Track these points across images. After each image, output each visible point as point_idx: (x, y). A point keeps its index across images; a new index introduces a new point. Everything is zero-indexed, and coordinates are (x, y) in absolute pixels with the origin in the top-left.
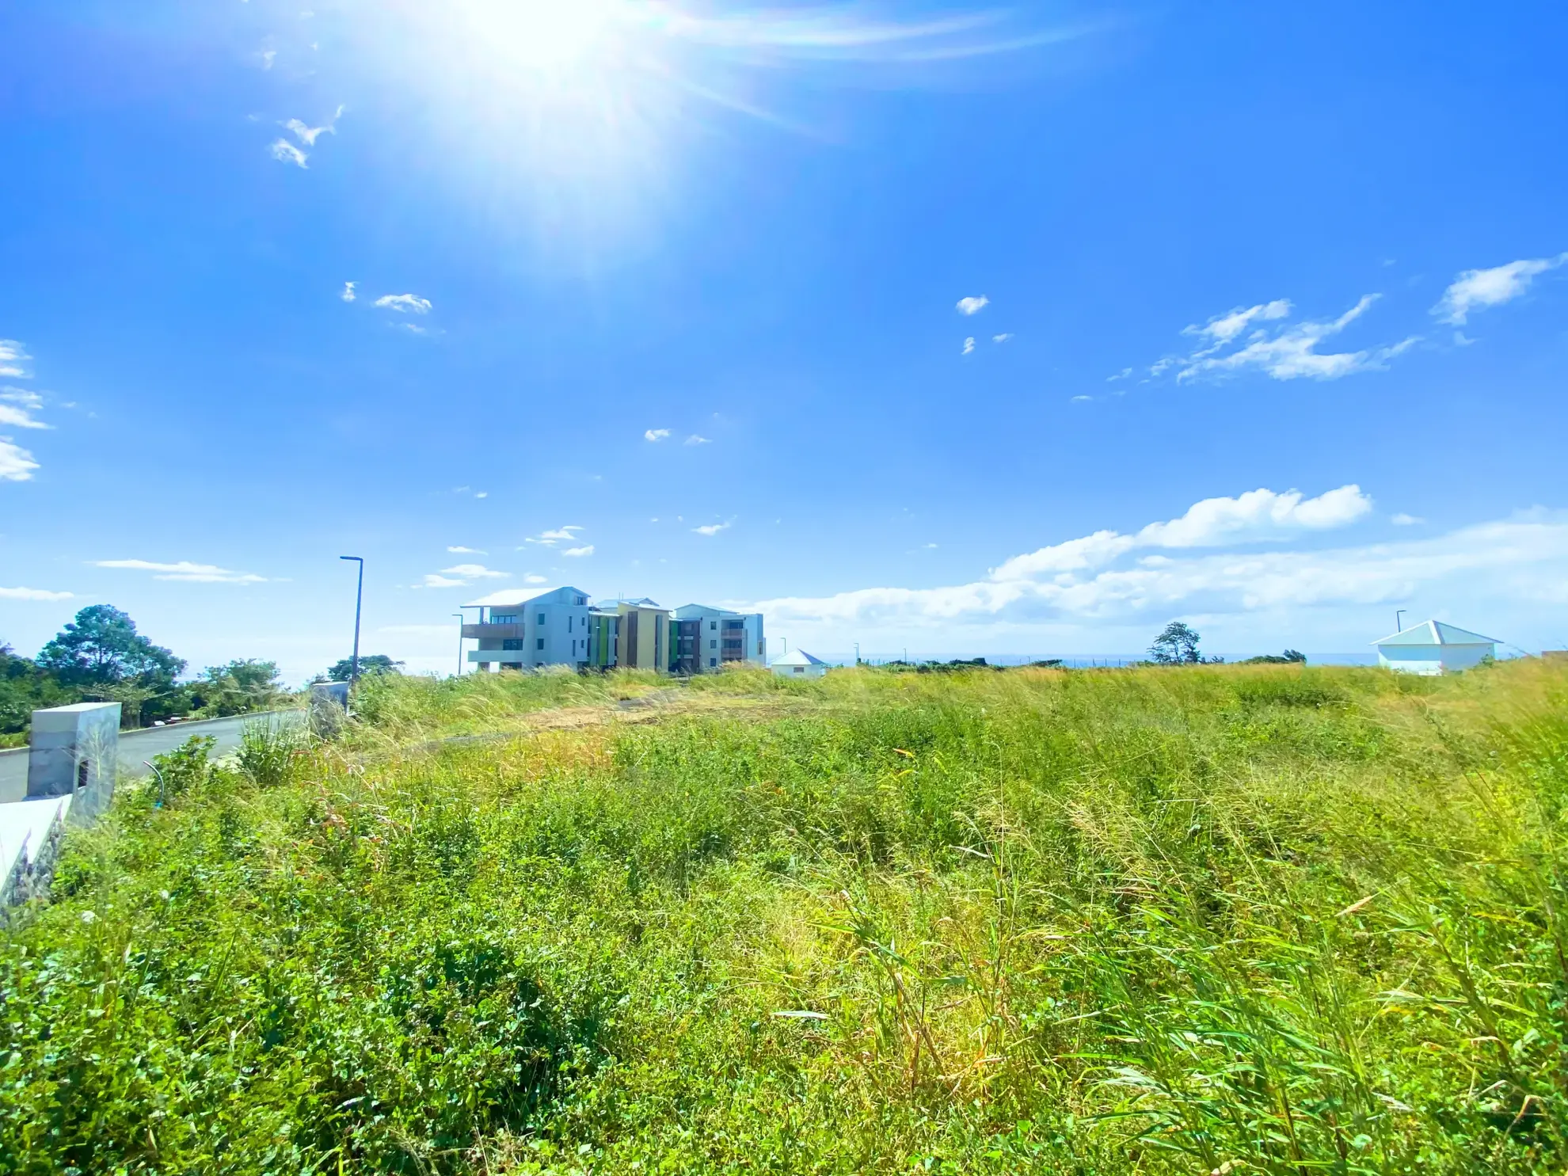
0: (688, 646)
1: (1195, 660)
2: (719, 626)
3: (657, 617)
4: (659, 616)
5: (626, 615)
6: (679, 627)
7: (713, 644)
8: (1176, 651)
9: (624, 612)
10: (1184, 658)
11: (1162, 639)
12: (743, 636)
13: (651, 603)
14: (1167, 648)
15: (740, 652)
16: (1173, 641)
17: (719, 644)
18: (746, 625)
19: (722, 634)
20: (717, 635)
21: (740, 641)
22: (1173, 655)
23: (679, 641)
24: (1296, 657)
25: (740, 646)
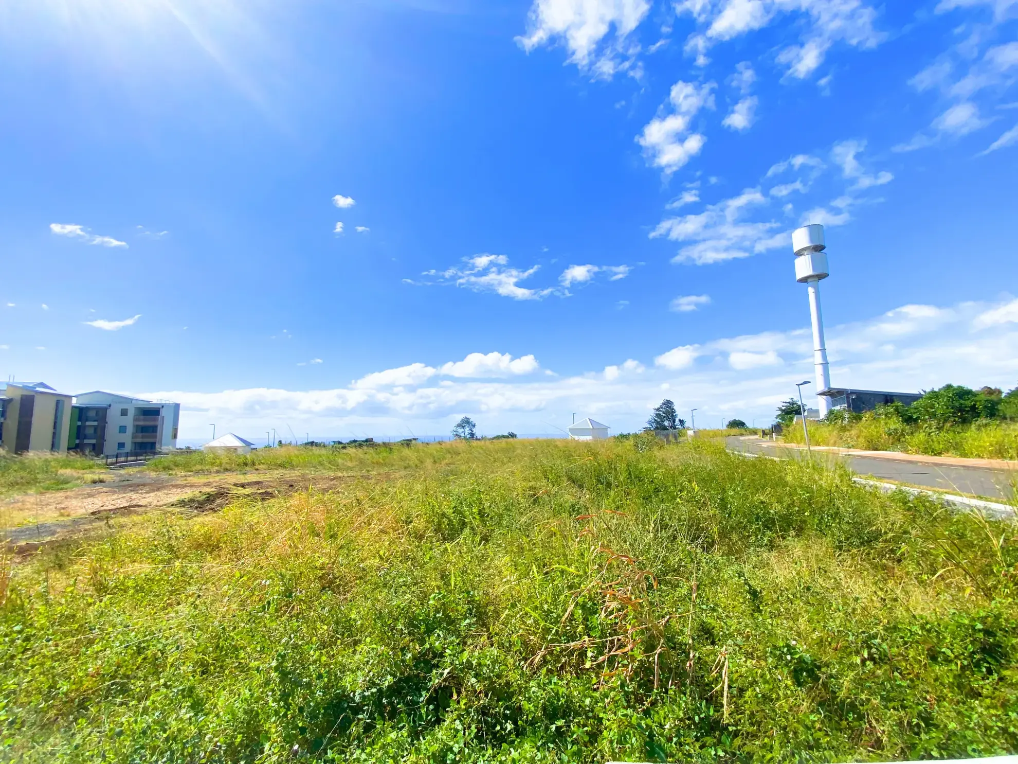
0: (90, 431)
1: (473, 437)
2: (131, 413)
3: (58, 402)
4: (60, 401)
5: (19, 398)
6: (81, 413)
7: (123, 429)
8: (464, 432)
9: (17, 395)
10: (468, 436)
11: (459, 426)
12: (159, 423)
13: (47, 387)
14: (460, 430)
15: (156, 437)
16: (463, 427)
17: (130, 430)
18: (163, 412)
19: (135, 420)
20: (129, 421)
21: (156, 427)
22: (463, 435)
23: (79, 427)
24: (513, 436)
25: (156, 432)
